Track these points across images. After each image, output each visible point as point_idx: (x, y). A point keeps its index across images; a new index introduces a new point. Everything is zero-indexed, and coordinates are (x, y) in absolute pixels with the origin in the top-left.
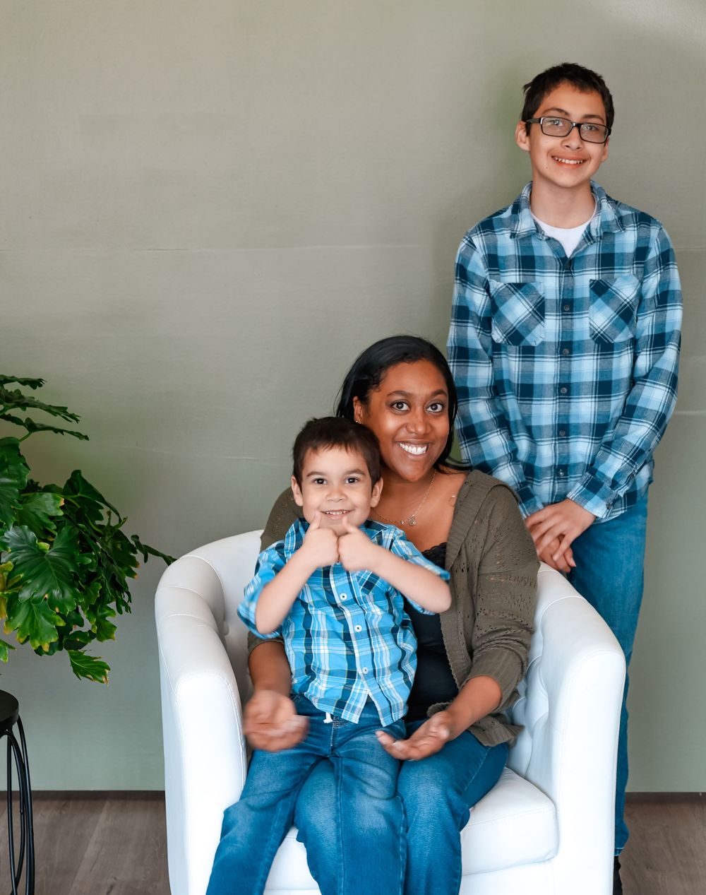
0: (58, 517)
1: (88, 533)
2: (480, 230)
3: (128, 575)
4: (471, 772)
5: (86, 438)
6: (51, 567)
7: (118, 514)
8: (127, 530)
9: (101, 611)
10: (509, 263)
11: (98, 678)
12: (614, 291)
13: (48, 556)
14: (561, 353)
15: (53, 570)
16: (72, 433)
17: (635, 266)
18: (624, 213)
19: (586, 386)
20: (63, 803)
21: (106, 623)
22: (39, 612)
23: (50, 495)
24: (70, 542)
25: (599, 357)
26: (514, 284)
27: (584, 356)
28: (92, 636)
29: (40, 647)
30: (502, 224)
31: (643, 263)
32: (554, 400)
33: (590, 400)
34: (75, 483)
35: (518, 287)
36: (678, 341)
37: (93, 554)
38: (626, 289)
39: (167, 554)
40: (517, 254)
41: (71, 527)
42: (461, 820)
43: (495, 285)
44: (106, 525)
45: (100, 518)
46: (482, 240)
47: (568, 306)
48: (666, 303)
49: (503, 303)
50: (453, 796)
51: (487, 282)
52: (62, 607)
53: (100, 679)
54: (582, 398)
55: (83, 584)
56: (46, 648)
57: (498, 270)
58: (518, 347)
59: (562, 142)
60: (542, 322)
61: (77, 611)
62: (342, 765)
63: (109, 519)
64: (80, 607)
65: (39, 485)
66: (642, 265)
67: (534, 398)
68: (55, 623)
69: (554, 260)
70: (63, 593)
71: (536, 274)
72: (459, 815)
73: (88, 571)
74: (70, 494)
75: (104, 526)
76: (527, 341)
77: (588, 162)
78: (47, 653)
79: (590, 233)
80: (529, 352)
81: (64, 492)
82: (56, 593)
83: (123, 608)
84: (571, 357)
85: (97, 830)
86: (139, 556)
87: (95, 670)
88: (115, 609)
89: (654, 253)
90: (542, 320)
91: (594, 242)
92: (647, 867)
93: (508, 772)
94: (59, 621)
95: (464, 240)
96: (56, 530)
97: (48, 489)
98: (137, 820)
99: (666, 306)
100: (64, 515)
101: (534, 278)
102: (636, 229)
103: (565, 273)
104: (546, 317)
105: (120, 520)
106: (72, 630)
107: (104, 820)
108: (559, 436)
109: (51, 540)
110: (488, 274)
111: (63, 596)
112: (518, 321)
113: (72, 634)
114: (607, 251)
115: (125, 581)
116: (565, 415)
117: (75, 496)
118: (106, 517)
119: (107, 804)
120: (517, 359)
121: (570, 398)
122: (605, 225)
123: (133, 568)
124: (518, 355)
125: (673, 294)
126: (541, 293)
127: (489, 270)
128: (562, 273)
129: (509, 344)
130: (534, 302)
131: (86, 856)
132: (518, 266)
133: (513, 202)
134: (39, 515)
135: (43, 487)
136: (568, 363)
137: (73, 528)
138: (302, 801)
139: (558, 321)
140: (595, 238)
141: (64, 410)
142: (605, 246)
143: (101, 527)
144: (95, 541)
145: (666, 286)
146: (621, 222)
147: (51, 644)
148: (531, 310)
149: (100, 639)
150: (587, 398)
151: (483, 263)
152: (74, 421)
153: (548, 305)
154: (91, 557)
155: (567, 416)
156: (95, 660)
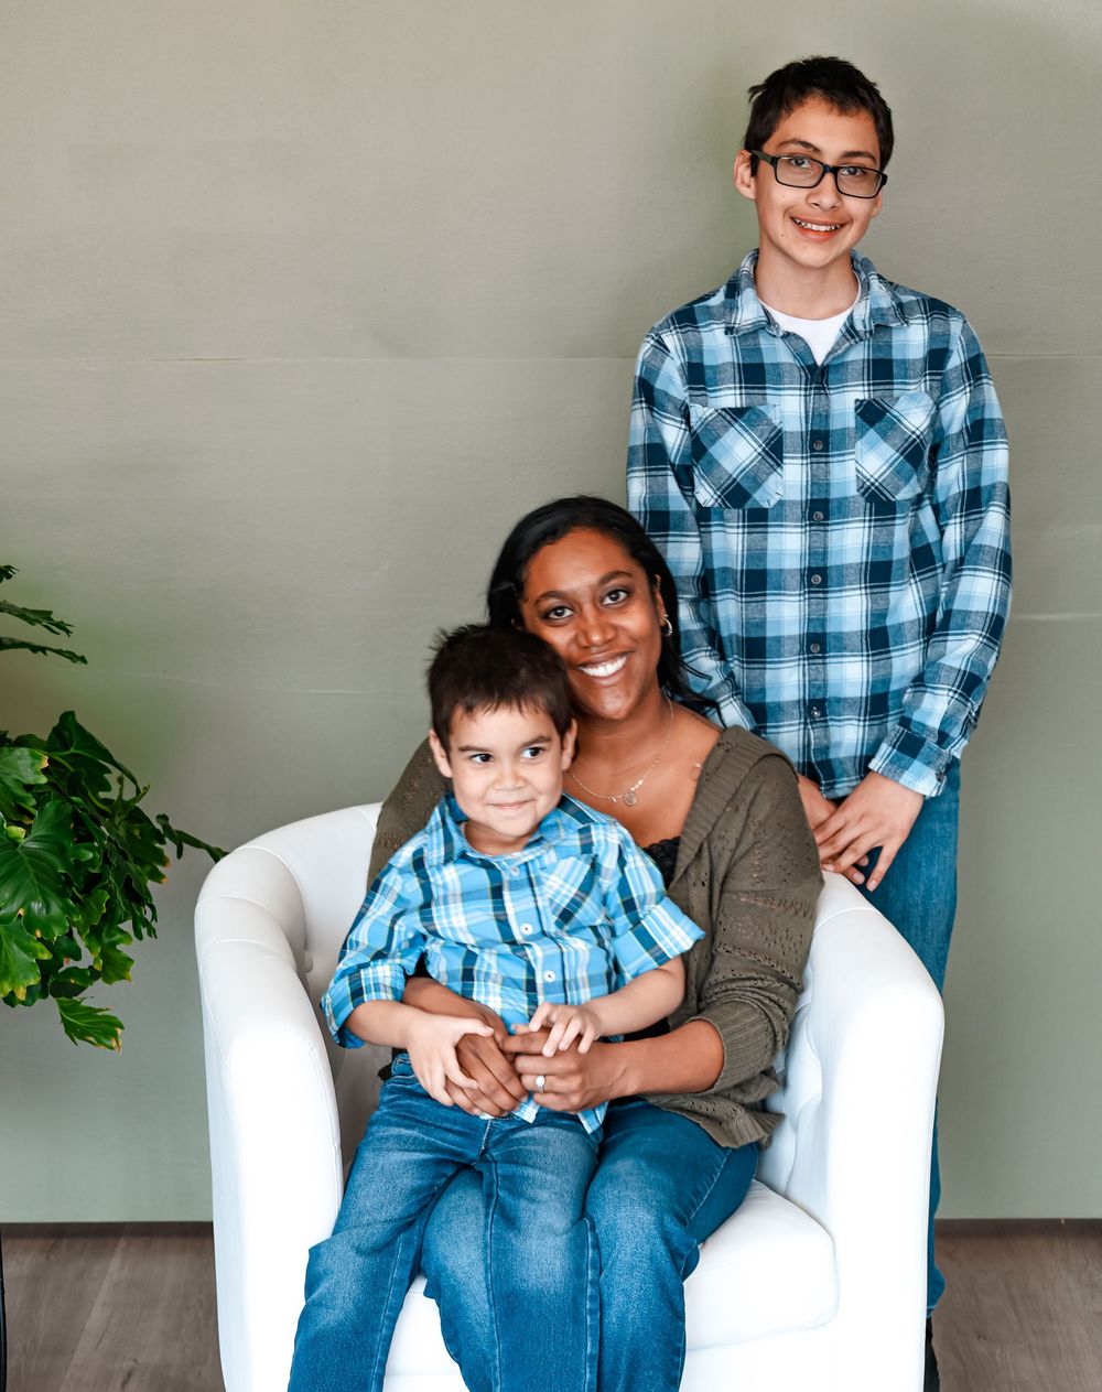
0: (39, 786)
1: (86, 811)
2: (674, 324)
3: (150, 878)
4: (700, 1189)
5: (83, 660)
6: (29, 867)
7: (134, 781)
8: (150, 808)
9: (110, 935)
10: (722, 376)
11: (104, 1041)
12: (895, 417)
13: (23, 847)
14: (811, 518)
15: (31, 870)
16: (59, 652)
17: (928, 378)
18: (905, 299)
19: (853, 571)
20: (52, 1242)
21: (116, 954)
22: (10, 937)
23: (25, 751)
24: (59, 826)
25: (873, 524)
26: (730, 409)
27: (848, 522)
28: (94, 974)
29: (12, 993)
30: (710, 314)
31: (940, 374)
32: (800, 595)
33: (858, 592)
34: (66, 733)
35: (737, 413)
36: (1004, 498)
37: (96, 844)
38: (913, 414)
39: (214, 845)
40: (736, 361)
41: (59, 801)
42: (684, 1263)
43: (698, 412)
44: (115, 798)
45: (107, 787)
46: (679, 339)
47: (820, 442)
48: (982, 439)
49: (714, 441)
50: (672, 1226)
51: (687, 407)
52: (46, 929)
53: (108, 1043)
54: (846, 590)
55: (80, 892)
56: (21, 994)
57: (704, 389)
58: (741, 511)
59: (808, 197)
60: (779, 470)
61: (70, 935)
62: (497, 1174)
63: (121, 789)
64: (75, 930)
65: (8, 736)
66: (939, 377)
67: (768, 592)
68: (35, 955)
69: (796, 369)
70: (48, 907)
71: (768, 391)
72: (682, 1256)
73: (87, 871)
74: (58, 750)
75: (112, 801)
76: (755, 500)
77: (848, 226)
78: (23, 1003)
79: (852, 326)
80: (758, 518)
81: (48, 747)
82: (36, 906)
83: (144, 931)
84: (828, 525)
85: (106, 1284)
86: (169, 848)
87: (100, 1029)
88: (132, 933)
89: (956, 360)
90: (779, 465)
91: (861, 340)
92: (979, 1337)
93: (758, 1189)
94: (42, 952)
95: (649, 339)
96: (36, 807)
97: (22, 742)
98: (169, 1268)
99: (982, 445)
100: (48, 783)
101: (765, 399)
102: (925, 322)
103: (815, 388)
104: (785, 461)
105: (138, 791)
106: (62, 966)
107: (116, 1268)
108: (809, 652)
109: (28, 822)
110: (687, 394)
111: (47, 912)
112: (740, 469)
113: (62, 973)
114: (880, 356)
115: (146, 888)
116: (818, 620)
117: (67, 753)
118: (115, 786)
119: (122, 1243)
120: (741, 530)
121: (827, 592)
122: (876, 313)
123: (160, 868)
124: (741, 524)
125: (992, 426)
126: (776, 422)
127: (690, 389)
128: (811, 389)
129: (727, 507)
130: (765, 437)
131: (88, 1326)
132: (737, 380)
133: (726, 281)
134: (9, 784)
135: (14, 739)
136: (822, 534)
137: (63, 803)
138: (433, 1233)
139: (804, 467)
140: (861, 333)
141: (46, 615)
142: (877, 348)
143: (107, 802)
144: (99, 824)
145: (979, 412)
146: (902, 311)
147: (29, 988)
148: (760, 450)
149: (108, 980)
150: (854, 589)
151: (681, 376)
152: (63, 633)
153: (787, 442)
154: (92, 849)
155: (823, 621)
156: (99, 1014)
